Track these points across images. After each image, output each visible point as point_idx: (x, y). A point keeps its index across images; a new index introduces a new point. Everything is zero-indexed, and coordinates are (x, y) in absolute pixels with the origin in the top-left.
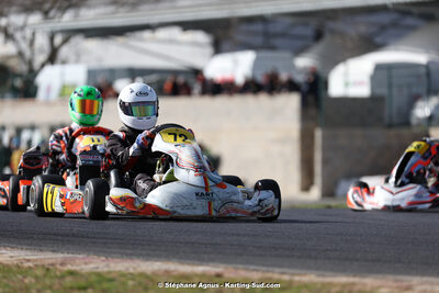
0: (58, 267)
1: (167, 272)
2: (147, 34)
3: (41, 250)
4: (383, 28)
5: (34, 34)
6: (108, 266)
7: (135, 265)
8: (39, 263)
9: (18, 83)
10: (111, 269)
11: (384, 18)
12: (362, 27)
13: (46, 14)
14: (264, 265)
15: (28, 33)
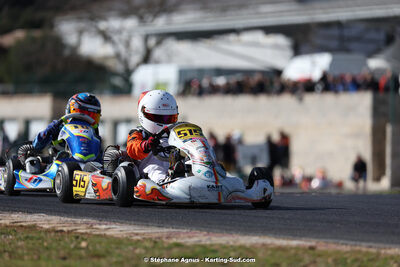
0: (164, 240)
1: (264, 245)
2: (232, 37)
3: (148, 226)
5: (130, 37)
6: (210, 239)
7: (234, 239)
9: (118, 82)
10: (214, 242)
13: (141, 19)
14: (352, 240)
15: (125, 35)
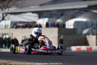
0: (7, 63)
2: (24, 14)
3: (3, 60)
4: (76, 13)
6: (18, 63)
7: (24, 63)
8: (3, 63)
11: (77, 11)
12: (72, 13)
13: (2, 9)
